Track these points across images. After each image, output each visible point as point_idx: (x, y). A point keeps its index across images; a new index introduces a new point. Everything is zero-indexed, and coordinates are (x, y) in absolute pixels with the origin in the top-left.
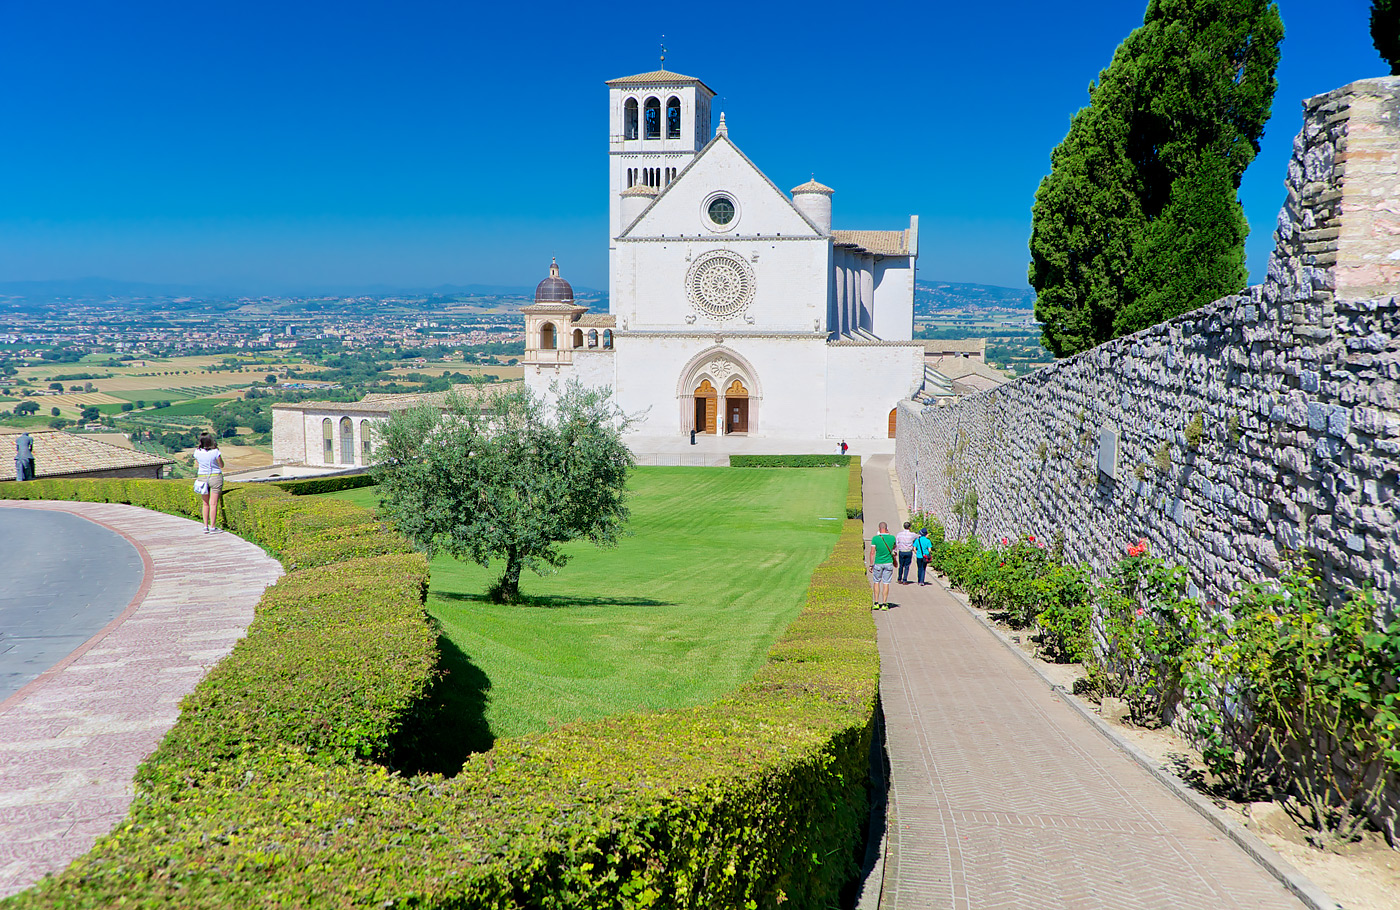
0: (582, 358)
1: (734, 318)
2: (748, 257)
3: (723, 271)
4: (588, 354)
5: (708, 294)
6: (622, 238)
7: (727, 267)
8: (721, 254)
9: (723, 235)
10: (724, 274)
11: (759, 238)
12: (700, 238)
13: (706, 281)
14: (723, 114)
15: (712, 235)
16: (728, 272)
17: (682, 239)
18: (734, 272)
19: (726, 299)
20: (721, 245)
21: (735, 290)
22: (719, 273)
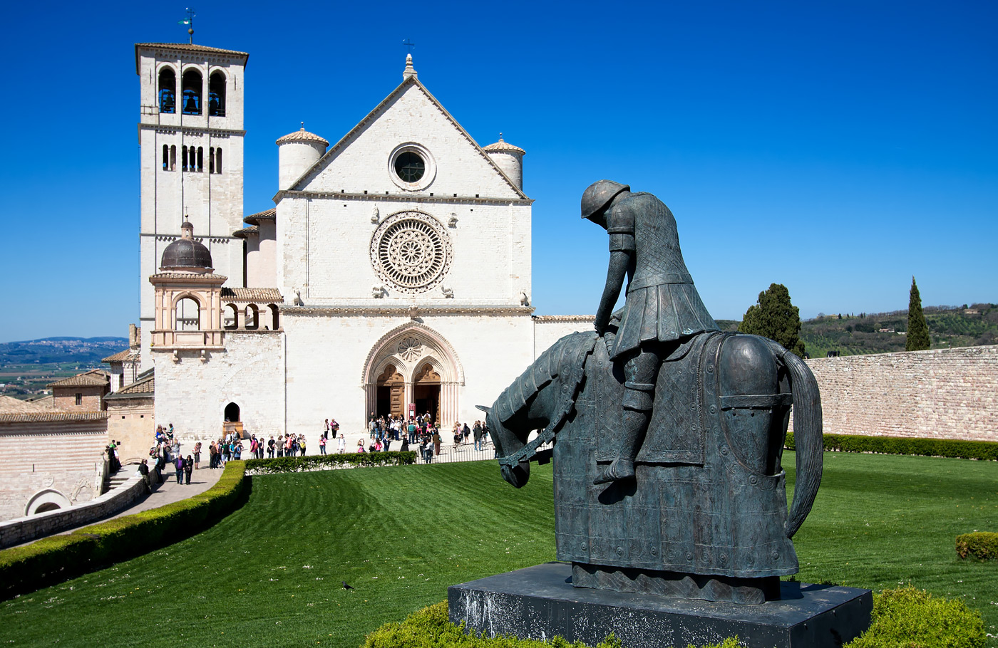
0: (237, 341)
1: (428, 291)
2: (445, 221)
3: (412, 235)
4: (245, 335)
5: (397, 262)
6: (298, 190)
7: (419, 231)
8: (412, 216)
9: (415, 194)
10: (416, 239)
11: (455, 200)
12: (387, 198)
13: (395, 246)
14: (409, 56)
15: (403, 193)
16: (420, 238)
17: (366, 197)
18: (427, 237)
19: (418, 269)
20: (412, 206)
21: (428, 258)
22: (410, 238)
